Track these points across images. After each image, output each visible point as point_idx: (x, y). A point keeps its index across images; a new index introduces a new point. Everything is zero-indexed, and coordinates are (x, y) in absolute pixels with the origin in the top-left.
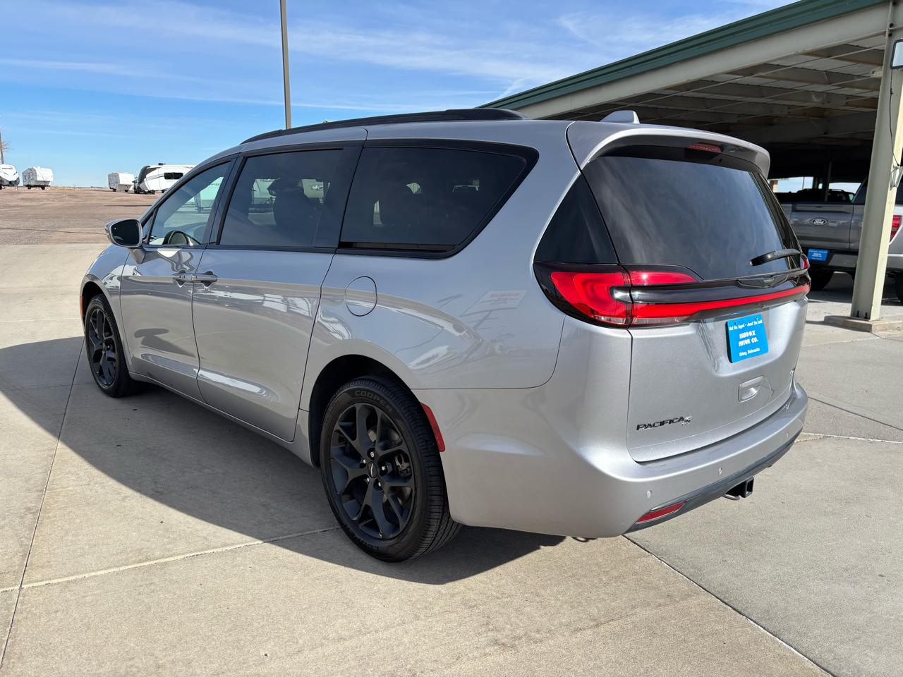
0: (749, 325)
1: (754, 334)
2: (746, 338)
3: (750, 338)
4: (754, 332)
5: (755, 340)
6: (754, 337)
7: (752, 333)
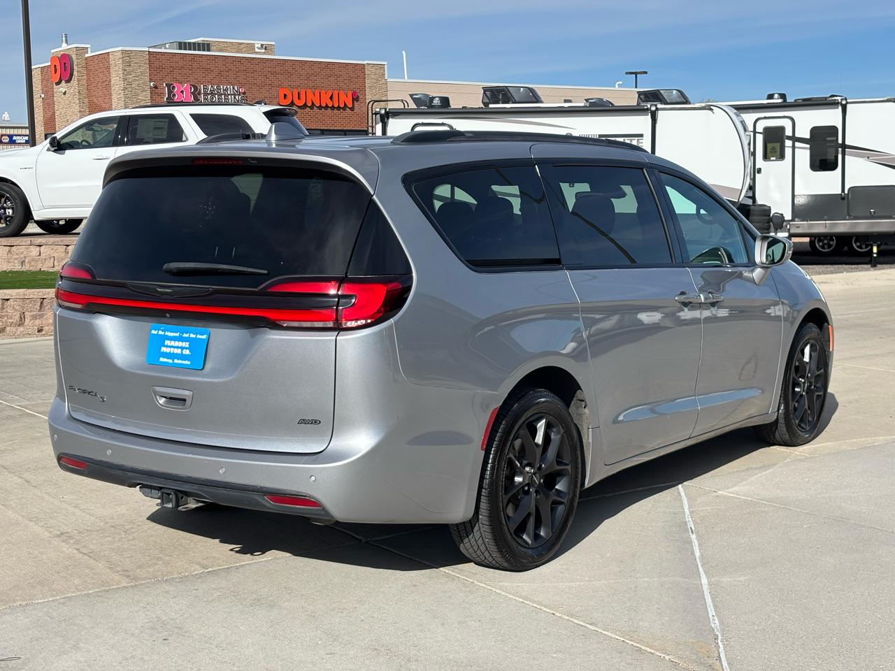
0: (185, 335)
1: (187, 346)
2: (178, 347)
3: (182, 348)
4: (188, 343)
5: (187, 352)
6: (186, 348)
7: (186, 344)
